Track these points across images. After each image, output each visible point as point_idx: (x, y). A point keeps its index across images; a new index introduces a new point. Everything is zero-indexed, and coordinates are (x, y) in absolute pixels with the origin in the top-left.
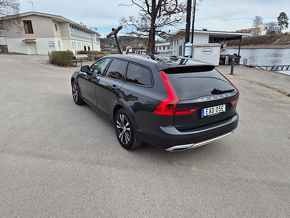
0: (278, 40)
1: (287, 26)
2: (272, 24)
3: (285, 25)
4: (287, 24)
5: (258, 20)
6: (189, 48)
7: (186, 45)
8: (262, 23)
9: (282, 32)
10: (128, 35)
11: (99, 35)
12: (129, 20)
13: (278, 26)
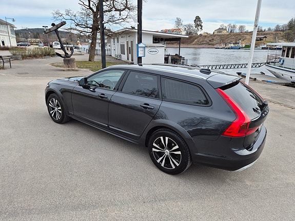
0: (196, 40)
1: (201, 28)
2: (190, 26)
3: (200, 27)
4: (202, 26)
5: (178, 22)
6: (142, 49)
7: (139, 45)
8: (182, 24)
9: (198, 33)
10: (66, 31)
11: (13, 27)
12: (65, 13)
13: (194, 28)
